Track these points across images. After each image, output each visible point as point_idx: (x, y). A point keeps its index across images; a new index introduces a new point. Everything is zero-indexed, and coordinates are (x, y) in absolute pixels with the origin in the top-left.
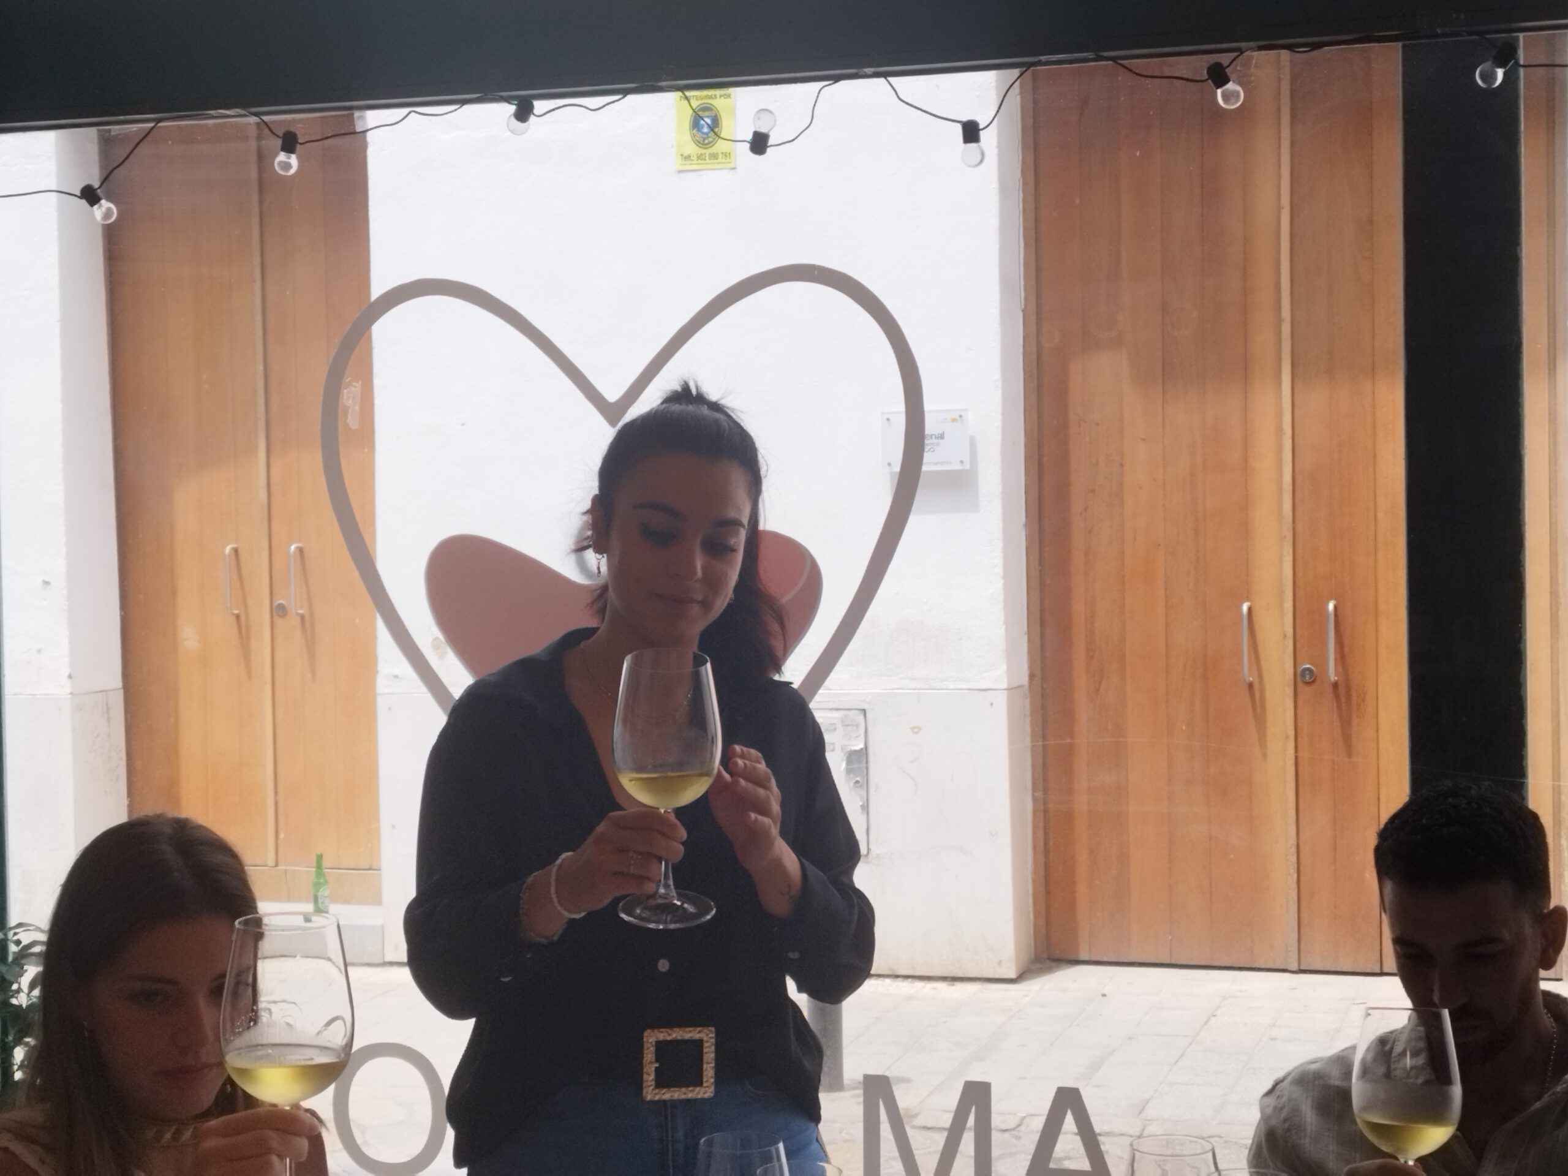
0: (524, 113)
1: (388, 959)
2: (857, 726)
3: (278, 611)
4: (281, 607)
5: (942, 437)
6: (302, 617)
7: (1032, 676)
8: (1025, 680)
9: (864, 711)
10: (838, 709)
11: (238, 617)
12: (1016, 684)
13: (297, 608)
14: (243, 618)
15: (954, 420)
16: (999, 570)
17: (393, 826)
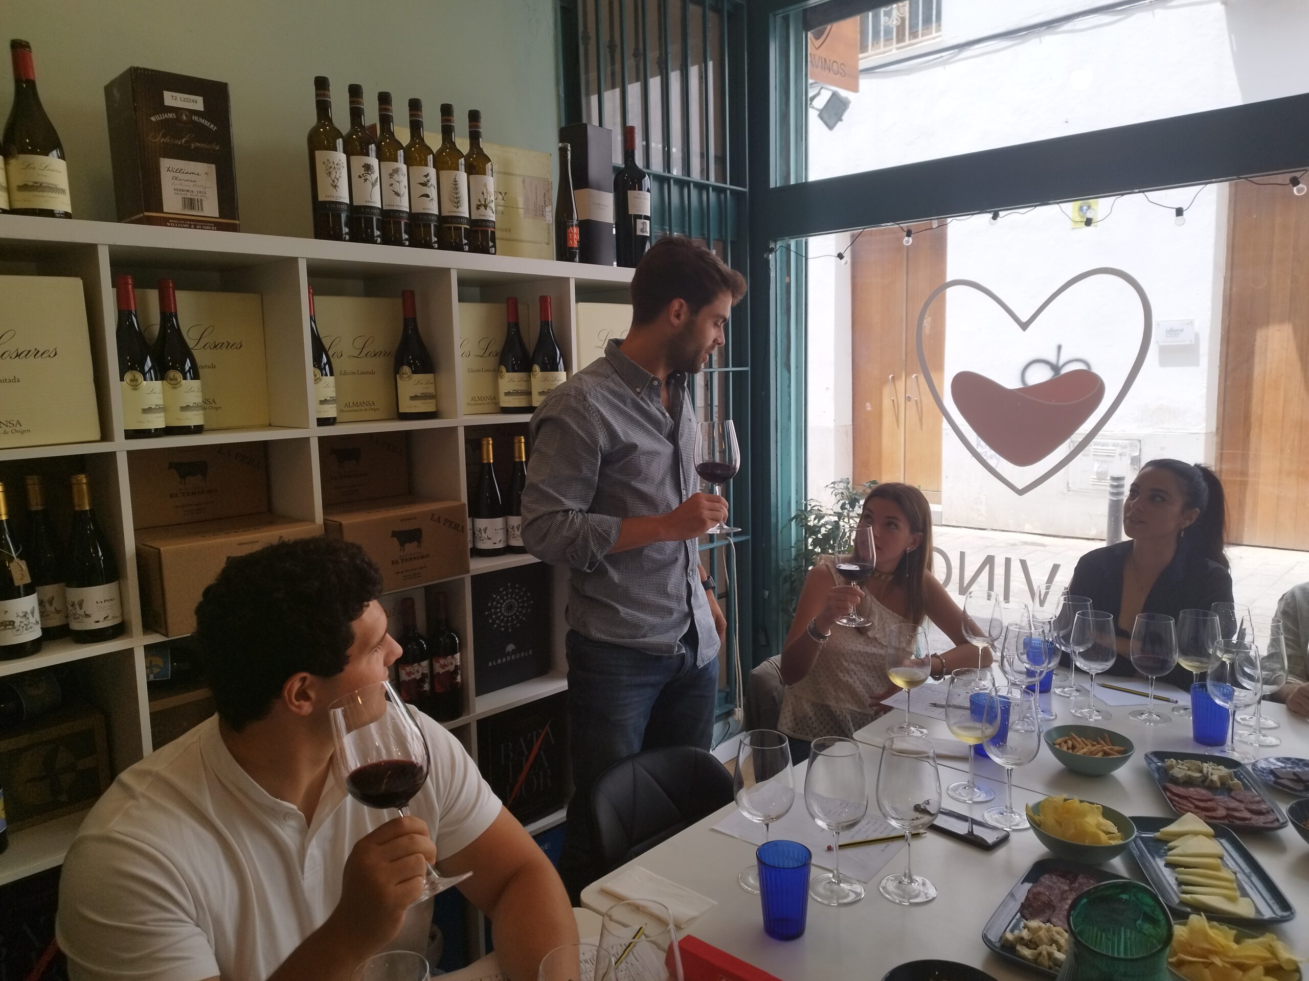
0: (995, 217)
1: (944, 523)
2: (1137, 446)
3: (908, 399)
4: (909, 397)
5: (1182, 330)
6: (916, 401)
7: (1217, 429)
8: (1214, 430)
9: (1140, 441)
10: (1128, 440)
11: (893, 400)
12: (1210, 431)
13: (915, 398)
14: (895, 401)
15: (1188, 324)
16: (1205, 385)
17: (947, 477)
